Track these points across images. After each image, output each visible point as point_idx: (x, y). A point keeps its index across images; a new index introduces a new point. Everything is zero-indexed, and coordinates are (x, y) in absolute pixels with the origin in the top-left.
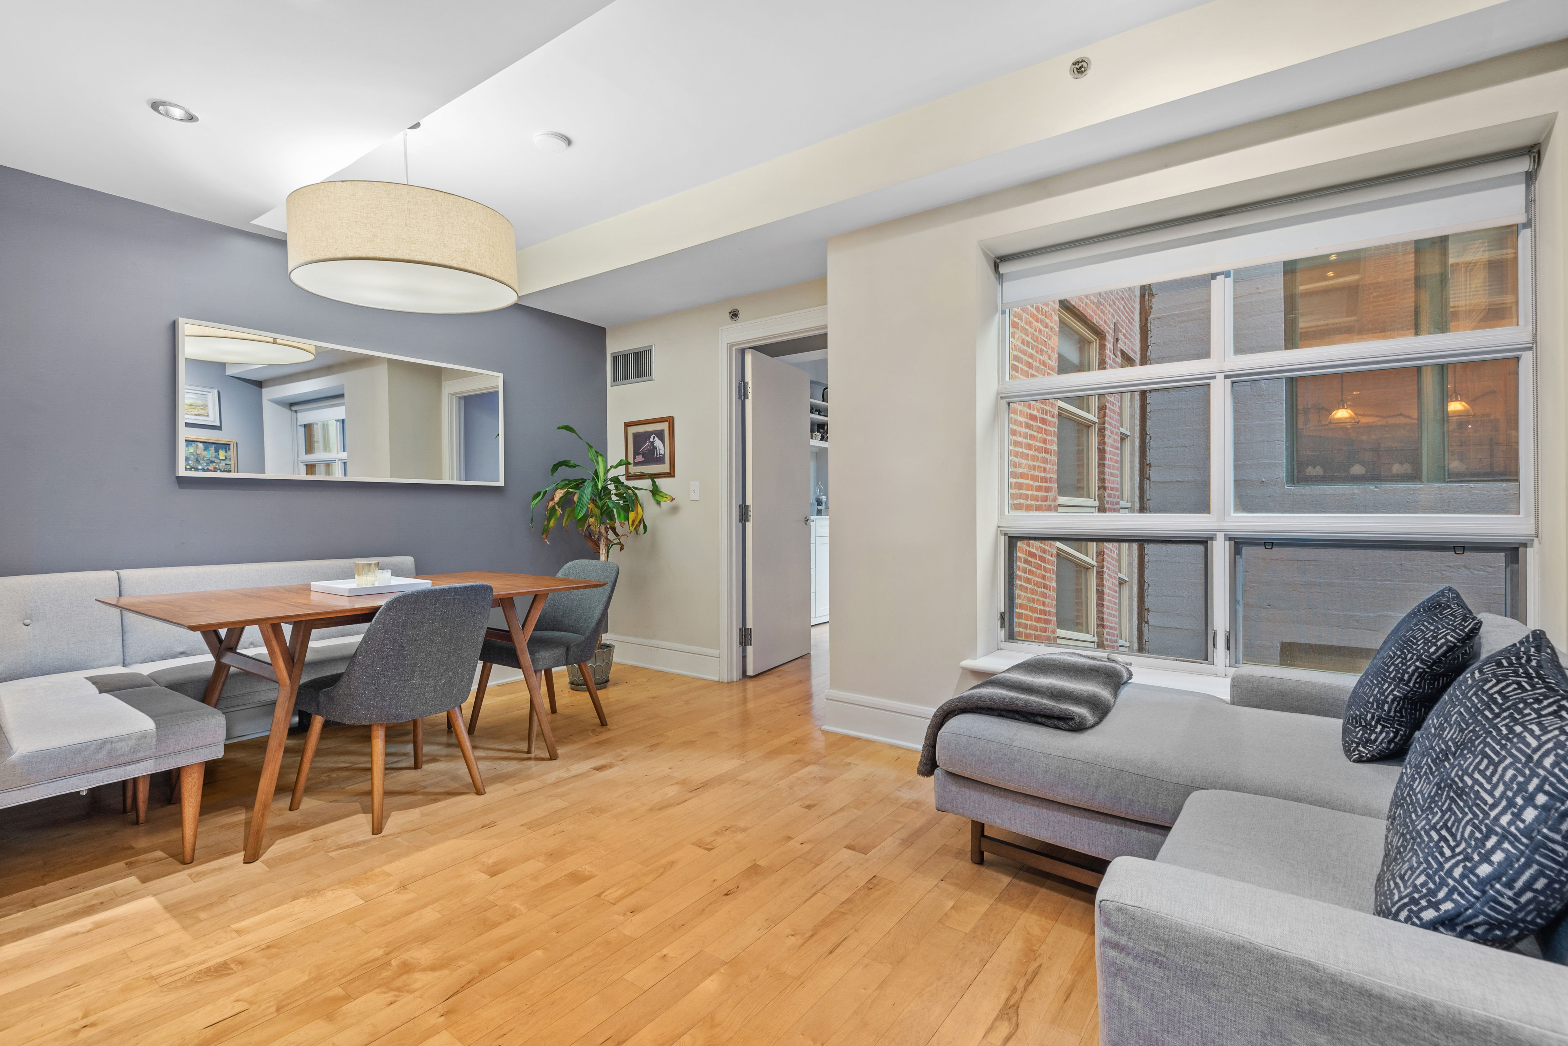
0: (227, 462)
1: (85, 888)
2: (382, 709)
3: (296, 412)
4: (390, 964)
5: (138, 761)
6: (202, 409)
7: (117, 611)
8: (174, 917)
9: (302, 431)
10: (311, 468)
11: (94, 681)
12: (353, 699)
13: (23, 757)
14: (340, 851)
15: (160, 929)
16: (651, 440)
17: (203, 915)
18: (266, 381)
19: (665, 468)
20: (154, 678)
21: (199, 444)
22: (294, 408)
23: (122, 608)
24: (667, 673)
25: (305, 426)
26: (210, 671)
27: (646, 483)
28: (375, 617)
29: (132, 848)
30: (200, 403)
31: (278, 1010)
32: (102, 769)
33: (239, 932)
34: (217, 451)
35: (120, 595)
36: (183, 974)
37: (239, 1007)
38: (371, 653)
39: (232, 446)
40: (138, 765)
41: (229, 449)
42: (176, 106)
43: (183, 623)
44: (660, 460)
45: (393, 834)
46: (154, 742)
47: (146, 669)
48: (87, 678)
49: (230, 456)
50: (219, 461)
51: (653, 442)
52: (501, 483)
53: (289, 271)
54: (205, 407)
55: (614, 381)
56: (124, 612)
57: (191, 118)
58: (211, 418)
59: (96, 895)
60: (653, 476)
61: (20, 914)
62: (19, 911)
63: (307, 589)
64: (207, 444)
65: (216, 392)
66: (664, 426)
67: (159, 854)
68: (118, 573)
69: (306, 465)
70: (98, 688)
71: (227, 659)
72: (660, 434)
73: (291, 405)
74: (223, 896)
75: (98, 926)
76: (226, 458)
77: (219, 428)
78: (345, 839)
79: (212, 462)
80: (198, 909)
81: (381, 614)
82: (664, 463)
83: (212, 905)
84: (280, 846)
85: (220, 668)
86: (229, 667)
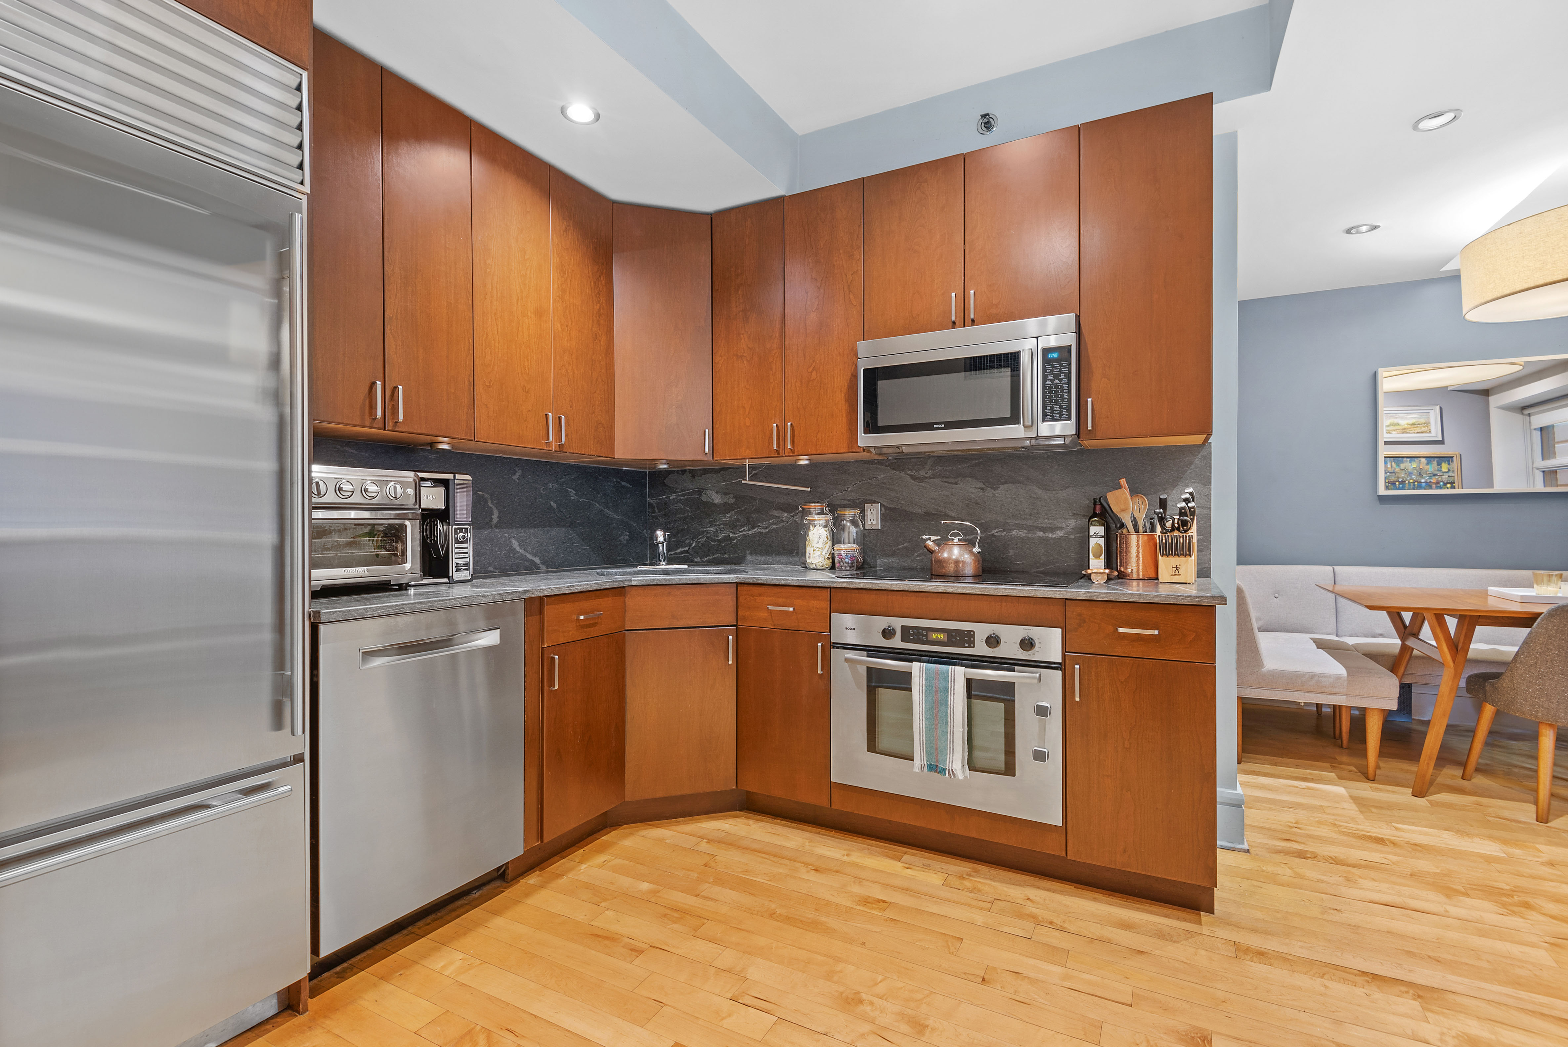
0: (1450, 474)
1: (1304, 768)
2: (1548, 709)
3: (1529, 415)
4: (1512, 896)
5: (1335, 694)
6: (1425, 427)
7: (1333, 596)
8: (1355, 803)
9: (1537, 435)
10: (1550, 475)
11: (1315, 641)
12: (1516, 693)
13: (1269, 671)
14: (1498, 819)
15: (1345, 805)
17: (1374, 810)
18: (1492, 388)
20: (1356, 647)
21: (1421, 459)
22: (1527, 412)
23: (1337, 594)
25: (1541, 429)
26: (1397, 650)
28: (1537, 621)
29: (1335, 758)
30: (1423, 421)
31: (1411, 875)
32: (1312, 692)
33: (1396, 829)
34: (1439, 464)
35: (1335, 583)
36: (1355, 832)
37: (1384, 861)
38: (1533, 654)
39: (1455, 459)
40: (1335, 696)
41: (1452, 461)
42: (1363, 225)
43: (1362, 603)
45: (1560, 829)
46: (1345, 684)
47: (1351, 641)
48: (1310, 638)
49: (1453, 468)
50: (1441, 474)
53: (1463, 315)
54: (1427, 424)
56: (1338, 597)
57: (1375, 228)
58: (1433, 434)
59: (1310, 774)
61: (1269, 766)
62: (1268, 765)
63: (1485, 594)
64: (1429, 458)
65: (1438, 408)
67: (1353, 768)
68: (1333, 568)
69: (1543, 472)
70: (1316, 645)
71: (1411, 642)
73: (1524, 408)
74: (1391, 806)
75: (1308, 788)
76: (1449, 470)
77: (1442, 442)
78: (1507, 814)
79: (1435, 475)
80: (1371, 806)
81: (1543, 620)
83: (1381, 808)
84: (1443, 796)
85: (1405, 648)
86: (1413, 649)
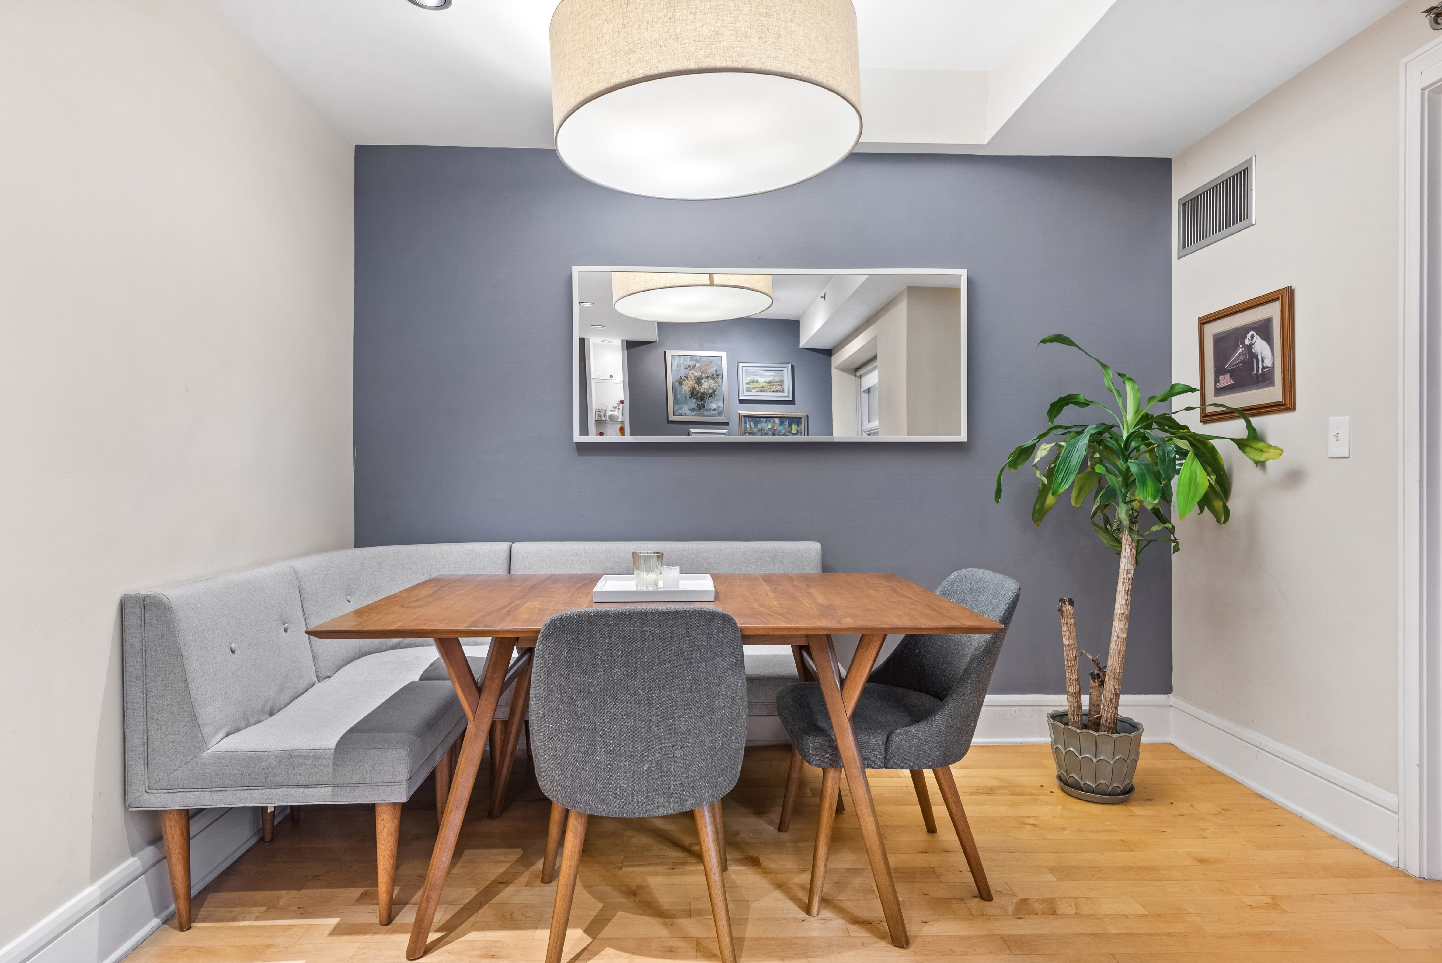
3: (860, 377)
6: (779, 385)
9: (865, 397)
16: (1247, 342)
18: (832, 348)
19: (1273, 394)
21: (775, 419)
22: (859, 373)
24: (1275, 805)
25: (867, 391)
27: (1237, 428)
30: (777, 379)
34: (790, 426)
39: (803, 419)
41: (801, 423)
44: (1265, 379)
46: (331, 765)
49: (801, 429)
51: (1250, 347)
52: (963, 437)
54: (781, 383)
55: (1184, 247)
58: (786, 394)
60: (1246, 413)
64: (782, 419)
65: (790, 366)
66: (1273, 311)
68: (511, 546)
72: (1264, 329)
73: (855, 368)
76: (798, 432)
77: (792, 402)
82: (1272, 383)
